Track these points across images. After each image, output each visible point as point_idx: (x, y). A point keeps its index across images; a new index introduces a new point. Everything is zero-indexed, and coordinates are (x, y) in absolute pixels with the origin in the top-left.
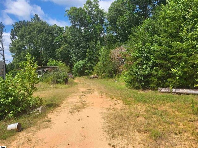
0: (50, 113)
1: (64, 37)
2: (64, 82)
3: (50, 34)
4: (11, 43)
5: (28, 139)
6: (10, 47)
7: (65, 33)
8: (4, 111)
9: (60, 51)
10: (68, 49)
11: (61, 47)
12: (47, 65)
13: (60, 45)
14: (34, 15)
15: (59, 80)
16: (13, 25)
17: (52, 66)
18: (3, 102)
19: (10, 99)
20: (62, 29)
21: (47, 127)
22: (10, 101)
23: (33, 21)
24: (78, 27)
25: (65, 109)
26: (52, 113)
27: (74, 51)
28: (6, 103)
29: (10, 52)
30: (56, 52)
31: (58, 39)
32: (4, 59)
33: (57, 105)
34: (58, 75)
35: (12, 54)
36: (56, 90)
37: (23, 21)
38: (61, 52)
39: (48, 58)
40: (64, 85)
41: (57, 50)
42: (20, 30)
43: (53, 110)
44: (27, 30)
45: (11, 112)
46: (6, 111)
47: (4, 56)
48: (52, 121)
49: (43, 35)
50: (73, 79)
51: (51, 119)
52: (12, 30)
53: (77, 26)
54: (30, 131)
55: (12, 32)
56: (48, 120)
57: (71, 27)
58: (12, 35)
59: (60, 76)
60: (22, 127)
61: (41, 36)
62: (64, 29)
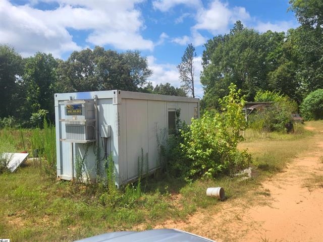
0: (267, 182)
1: (285, 50)
2: (285, 129)
3: (260, 48)
4: (203, 71)
5: (237, 217)
6: (201, 78)
7: (286, 41)
8: (200, 167)
9: (276, 76)
10: (293, 70)
11: (279, 68)
12: (253, 100)
13: (276, 65)
14: (235, 23)
15: (276, 126)
16: (205, 45)
17: (263, 101)
18: (199, 154)
19: (209, 152)
20: (281, 36)
21: (265, 204)
22: (208, 154)
23: (232, 32)
24: (314, 26)
25: (295, 179)
26: (269, 181)
27: (304, 71)
28: (203, 155)
29: (201, 84)
30: (269, 78)
31: (273, 55)
32: (193, 94)
33: (277, 169)
34: (274, 116)
35: (203, 86)
36: (271, 143)
37: (219, 36)
38: (278, 77)
39: (256, 88)
40: (286, 135)
41: (271, 74)
42: (214, 50)
43: (270, 175)
44: (225, 48)
45: (210, 170)
46: (203, 168)
47: (193, 90)
48: (273, 196)
49: (248, 52)
50: (303, 123)
51: (268, 191)
52: (204, 52)
53: (313, 24)
54: (238, 204)
55: (204, 56)
56: (264, 192)
57: (300, 30)
58: (203, 59)
59: (277, 118)
60: (226, 196)
61: (246, 54)
62: (286, 35)
